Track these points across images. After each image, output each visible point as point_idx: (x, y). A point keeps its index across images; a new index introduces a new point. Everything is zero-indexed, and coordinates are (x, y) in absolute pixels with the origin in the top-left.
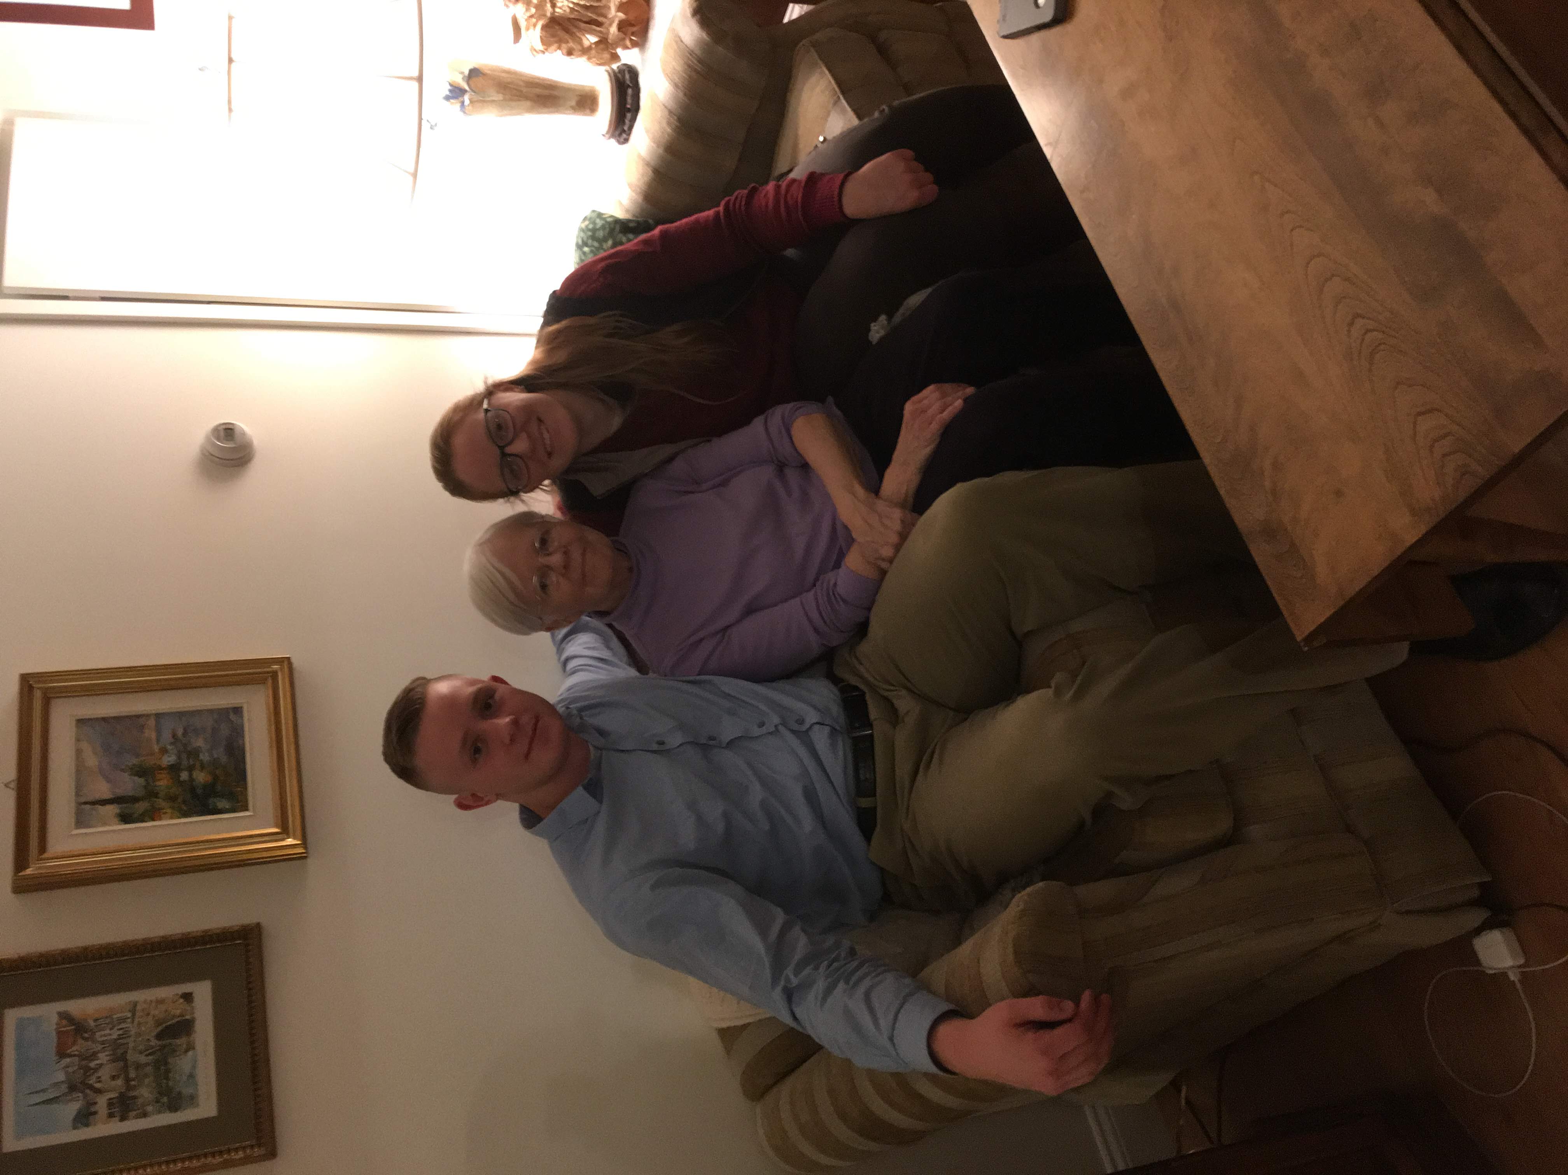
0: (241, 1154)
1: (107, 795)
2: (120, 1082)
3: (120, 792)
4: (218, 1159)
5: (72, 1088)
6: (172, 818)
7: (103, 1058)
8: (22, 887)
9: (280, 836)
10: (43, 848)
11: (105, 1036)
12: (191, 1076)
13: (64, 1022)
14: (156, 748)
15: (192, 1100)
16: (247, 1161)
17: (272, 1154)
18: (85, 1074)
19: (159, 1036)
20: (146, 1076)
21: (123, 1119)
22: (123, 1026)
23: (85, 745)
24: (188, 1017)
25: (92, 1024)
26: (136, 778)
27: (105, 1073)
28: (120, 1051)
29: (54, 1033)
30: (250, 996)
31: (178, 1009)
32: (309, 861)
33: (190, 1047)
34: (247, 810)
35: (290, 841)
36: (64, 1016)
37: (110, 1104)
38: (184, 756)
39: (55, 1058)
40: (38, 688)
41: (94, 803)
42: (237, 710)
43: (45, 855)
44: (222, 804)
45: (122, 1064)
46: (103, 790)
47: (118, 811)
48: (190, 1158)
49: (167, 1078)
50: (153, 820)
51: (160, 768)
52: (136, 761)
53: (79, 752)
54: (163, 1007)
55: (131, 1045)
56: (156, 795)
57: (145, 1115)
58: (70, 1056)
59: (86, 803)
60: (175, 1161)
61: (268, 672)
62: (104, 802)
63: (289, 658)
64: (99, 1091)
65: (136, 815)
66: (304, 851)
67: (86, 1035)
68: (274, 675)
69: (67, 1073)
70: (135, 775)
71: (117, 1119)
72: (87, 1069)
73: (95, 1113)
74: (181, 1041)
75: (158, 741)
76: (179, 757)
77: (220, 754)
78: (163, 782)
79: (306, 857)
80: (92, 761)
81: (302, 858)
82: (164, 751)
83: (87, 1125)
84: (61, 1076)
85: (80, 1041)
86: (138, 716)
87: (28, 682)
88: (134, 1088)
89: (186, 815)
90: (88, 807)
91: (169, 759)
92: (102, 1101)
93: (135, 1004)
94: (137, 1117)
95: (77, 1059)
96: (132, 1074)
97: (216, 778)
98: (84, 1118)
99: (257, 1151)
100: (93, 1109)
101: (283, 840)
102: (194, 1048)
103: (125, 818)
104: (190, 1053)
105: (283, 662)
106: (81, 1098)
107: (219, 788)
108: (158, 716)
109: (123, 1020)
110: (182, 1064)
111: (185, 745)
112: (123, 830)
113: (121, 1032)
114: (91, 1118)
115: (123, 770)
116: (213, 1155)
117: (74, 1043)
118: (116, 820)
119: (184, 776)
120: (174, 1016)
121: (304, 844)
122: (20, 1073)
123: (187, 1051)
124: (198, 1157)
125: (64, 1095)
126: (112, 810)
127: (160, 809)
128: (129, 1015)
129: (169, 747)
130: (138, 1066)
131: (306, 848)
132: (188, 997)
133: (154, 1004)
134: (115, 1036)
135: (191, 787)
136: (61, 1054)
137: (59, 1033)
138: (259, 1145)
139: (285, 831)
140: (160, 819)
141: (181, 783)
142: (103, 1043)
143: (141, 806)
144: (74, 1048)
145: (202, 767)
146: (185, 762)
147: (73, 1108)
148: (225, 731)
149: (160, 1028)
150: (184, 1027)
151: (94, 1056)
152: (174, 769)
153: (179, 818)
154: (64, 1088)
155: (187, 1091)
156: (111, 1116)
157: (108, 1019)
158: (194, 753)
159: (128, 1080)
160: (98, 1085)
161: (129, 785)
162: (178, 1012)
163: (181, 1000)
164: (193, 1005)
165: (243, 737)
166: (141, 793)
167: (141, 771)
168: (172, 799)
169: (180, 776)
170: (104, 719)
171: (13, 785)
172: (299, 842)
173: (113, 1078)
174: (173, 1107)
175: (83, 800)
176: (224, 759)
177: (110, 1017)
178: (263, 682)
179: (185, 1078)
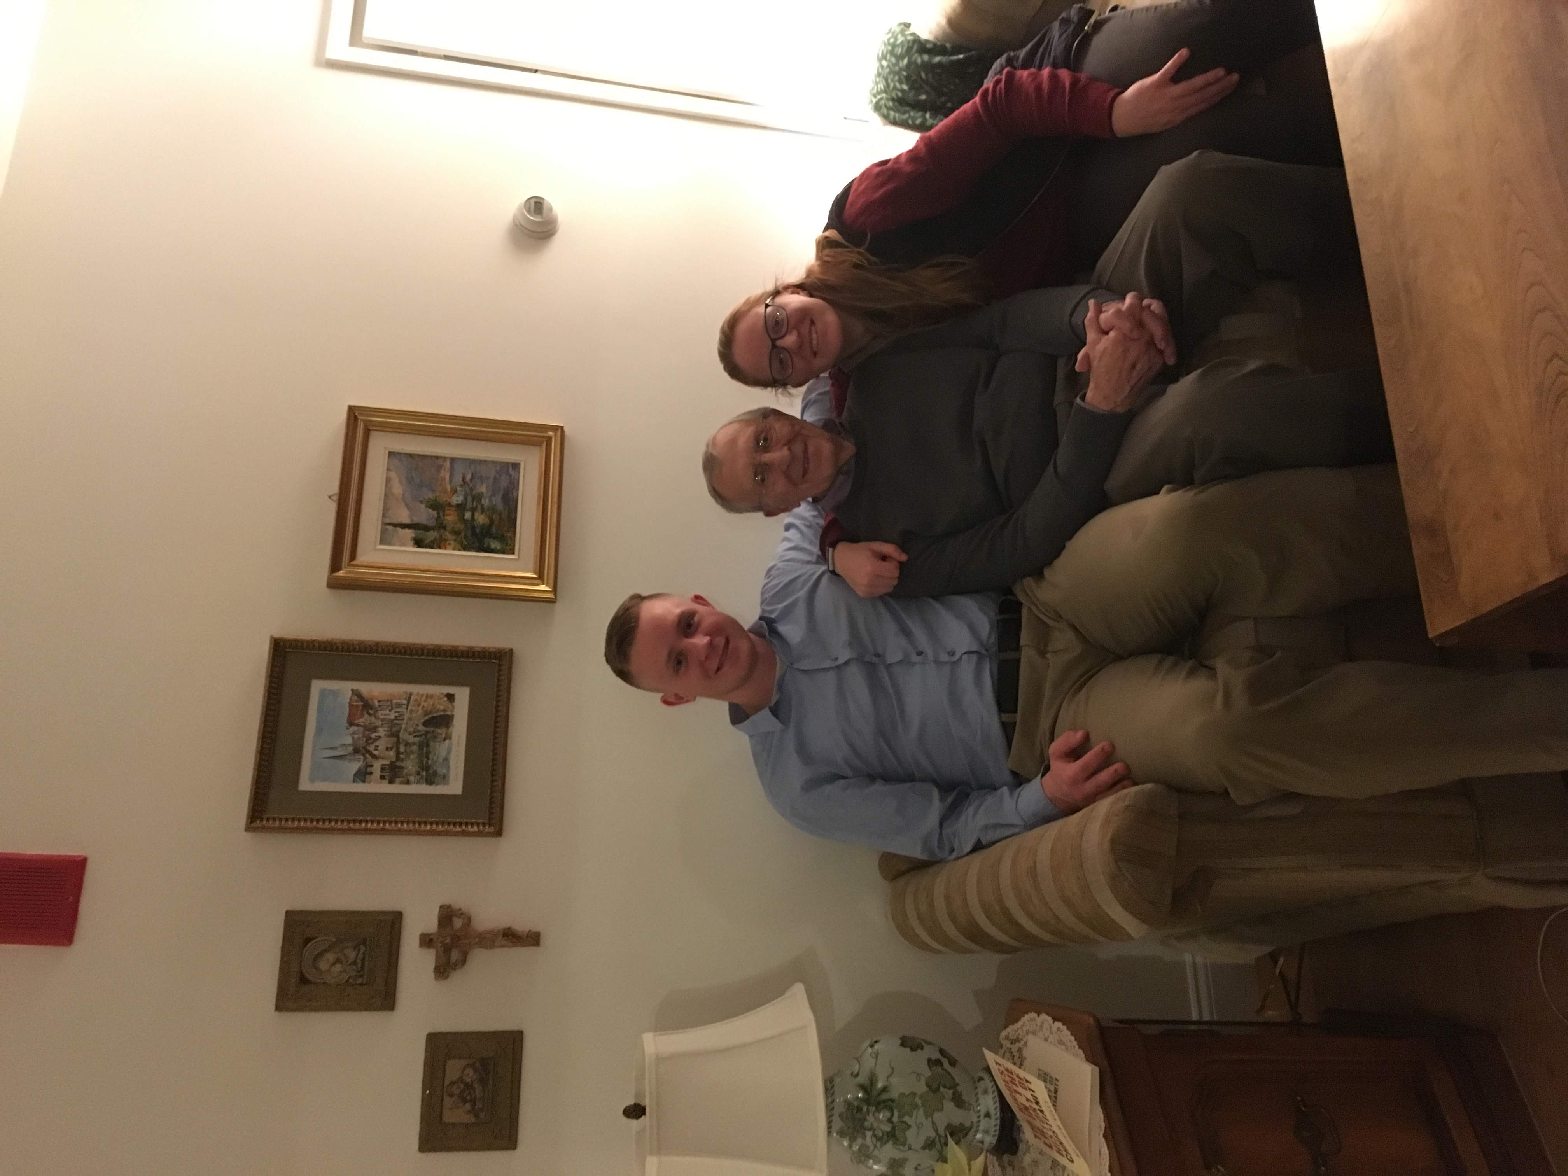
0: (475, 829)
1: (407, 521)
2: (392, 753)
3: (416, 520)
4: (458, 829)
5: (356, 751)
6: (454, 549)
7: (382, 732)
8: (334, 584)
9: (537, 582)
10: (353, 556)
11: (385, 715)
12: (446, 760)
13: (356, 698)
14: (449, 488)
15: (445, 778)
16: (479, 834)
17: (499, 833)
18: (366, 741)
19: (425, 724)
20: (412, 752)
21: (391, 782)
22: (399, 710)
23: (393, 475)
24: (448, 713)
25: (377, 704)
26: (430, 510)
27: (382, 744)
28: (394, 729)
29: (347, 705)
30: (497, 706)
31: (442, 705)
32: (557, 605)
33: (448, 737)
34: (513, 553)
35: (543, 587)
36: (356, 693)
37: (383, 769)
38: (469, 499)
39: (345, 724)
40: (361, 420)
41: (395, 525)
42: (516, 466)
43: (354, 563)
44: (494, 545)
45: (395, 739)
46: (404, 517)
47: (413, 535)
48: (437, 823)
49: (428, 759)
50: (440, 548)
51: (450, 505)
52: (431, 496)
53: (388, 480)
54: (431, 702)
55: (404, 726)
56: (444, 528)
57: (408, 782)
58: (358, 725)
59: (390, 524)
60: (425, 823)
61: (543, 437)
62: (404, 526)
63: (562, 427)
64: (375, 757)
65: (427, 542)
66: (553, 597)
67: (371, 712)
68: (549, 439)
69: (353, 738)
70: (430, 508)
71: (387, 781)
72: (369, 738)
73: (371, 773)
74: (441, 731)
75: (451, 482)
76: (466, 499)
77: (498, 501)
78: (451, 518)
79: (555, 602)
80: (397, 489)
81: (552, 601)
82: (454, 491)
83: (364, 782)
84: (349, 740)
85: (366, 716)
86: (437, 457)
87: (354, 413)
88: (402, 760)
89: (465, 549)
90: (391, 528)
91: (457, 499)
92: (377, 765)
93: (411, 694)
94: (401, 783)
95: (361, 729)
96: (402, 749)
97: (492, 522)
98: (362, 775)
99: (487, 829)
100: (369, 769)
101: (537, 585)
102: (450, 738)
103: (419, 543)
104: (447, 742)
105: (557, 429)
106: (362, 760)
107: (494, 530)
108: (453, 460)
109: (399, 705)
110: (441, 749)
111: (472, 489)
112: (416, 552)
113: (397, 714)
114: (367, 776)
115: (421, 502)
116: (455, 824)
117: (362, 716)
118: (412, 543)
119: (468, 515)
120: (438, 710)
121: (555, 590)
122: (319, 731)
123: (445, 740)
124: (443, 824)
125: (350, 754)
126: (410, 533)
127: (446, 540)
128: (405, 702)
129: (459, 489)
130: (407, 744)
131: (555, 595)
132: (451, 697)
133: (424, 698)
134: (392, 717)
135: (471, 525)
136: (351, 723)
137: (351, 706)
138: (490, 825)
139: (541, 578)
140: (445, 549)
141: (465, 521)
142: (382, 720)
143: (432, 535)
144: (362, 720)
145: (483, 511)
146: (469, 505)
147: (355, 766)
148: (504, 482)
149: (426, 718)
150: (443, 721)
151: (375, 729)
152: (461, 508)
153: (460, 550)
154: (351, 749)
155: (441, 771)
156: (382, 777)
157: (389, 703)
158: (478, 498)
159: (398, 753)
160: (376, 753)
161: (425, 515)
162: (442, 708)
163: (446, 699)
164: (454, 704)
165: (518, 489)
166: (432, 523)
167: (435, 506)
168: (457, 533)
169: (464, 515)
170: (411, 456)
171: (335, 498)
172: (551, 590)
173: (387, 749)
174: (430, 782)
175: (388, 521)
176: (500, 506)
177: (391, 701)
178: (539, 444)
179: (441, 760)
